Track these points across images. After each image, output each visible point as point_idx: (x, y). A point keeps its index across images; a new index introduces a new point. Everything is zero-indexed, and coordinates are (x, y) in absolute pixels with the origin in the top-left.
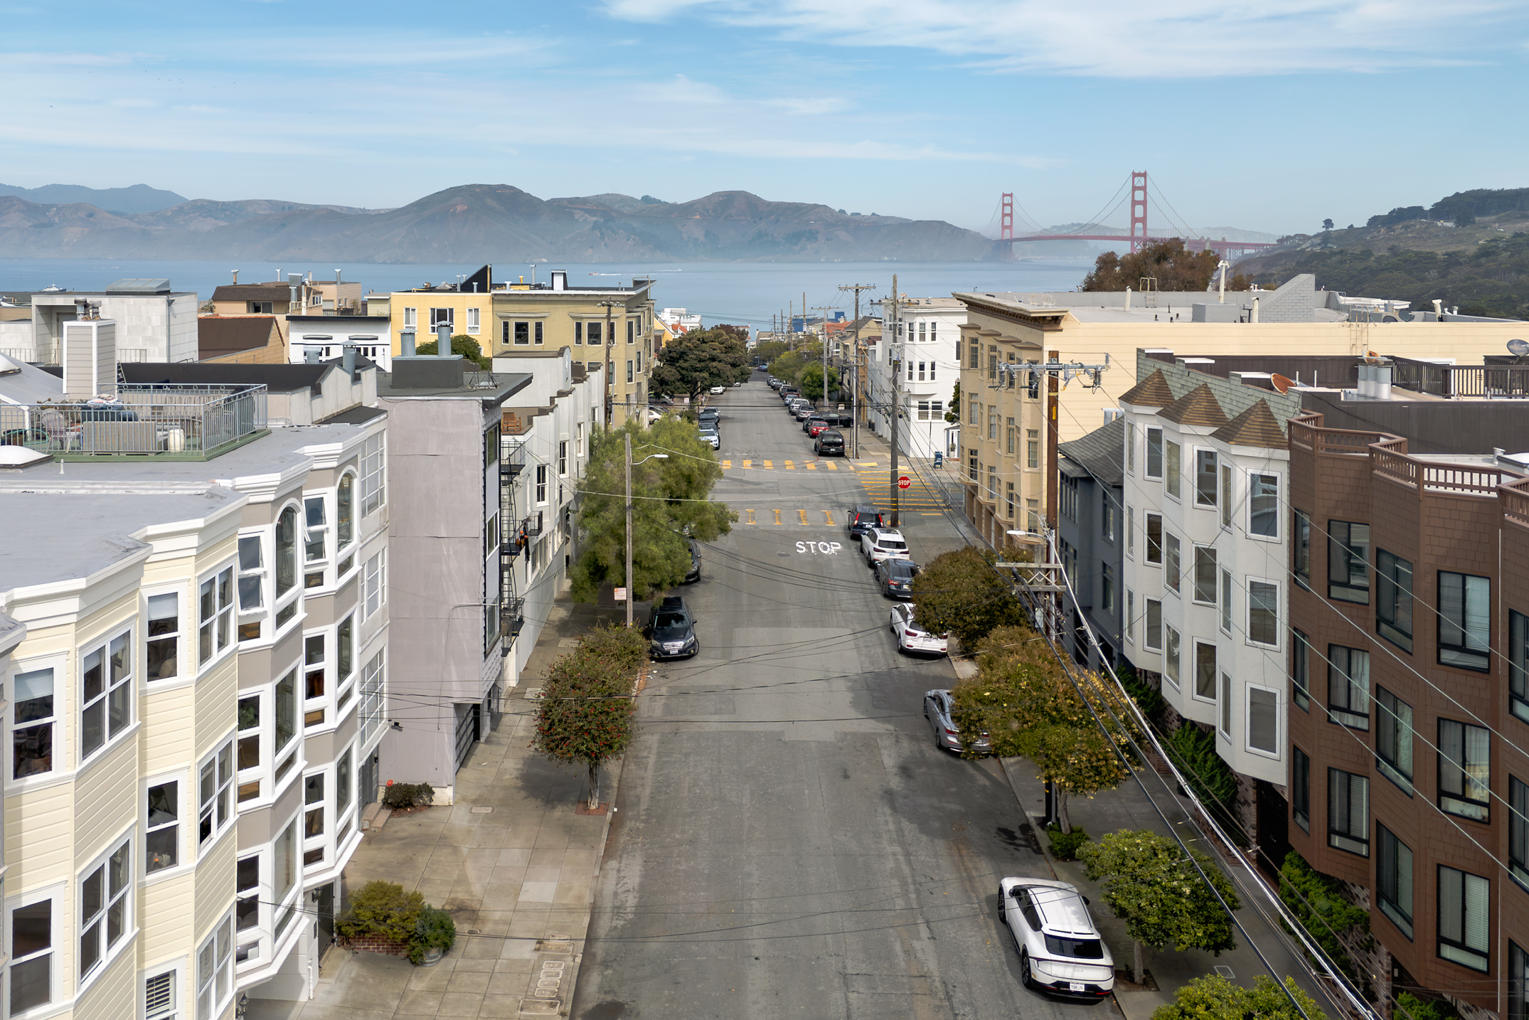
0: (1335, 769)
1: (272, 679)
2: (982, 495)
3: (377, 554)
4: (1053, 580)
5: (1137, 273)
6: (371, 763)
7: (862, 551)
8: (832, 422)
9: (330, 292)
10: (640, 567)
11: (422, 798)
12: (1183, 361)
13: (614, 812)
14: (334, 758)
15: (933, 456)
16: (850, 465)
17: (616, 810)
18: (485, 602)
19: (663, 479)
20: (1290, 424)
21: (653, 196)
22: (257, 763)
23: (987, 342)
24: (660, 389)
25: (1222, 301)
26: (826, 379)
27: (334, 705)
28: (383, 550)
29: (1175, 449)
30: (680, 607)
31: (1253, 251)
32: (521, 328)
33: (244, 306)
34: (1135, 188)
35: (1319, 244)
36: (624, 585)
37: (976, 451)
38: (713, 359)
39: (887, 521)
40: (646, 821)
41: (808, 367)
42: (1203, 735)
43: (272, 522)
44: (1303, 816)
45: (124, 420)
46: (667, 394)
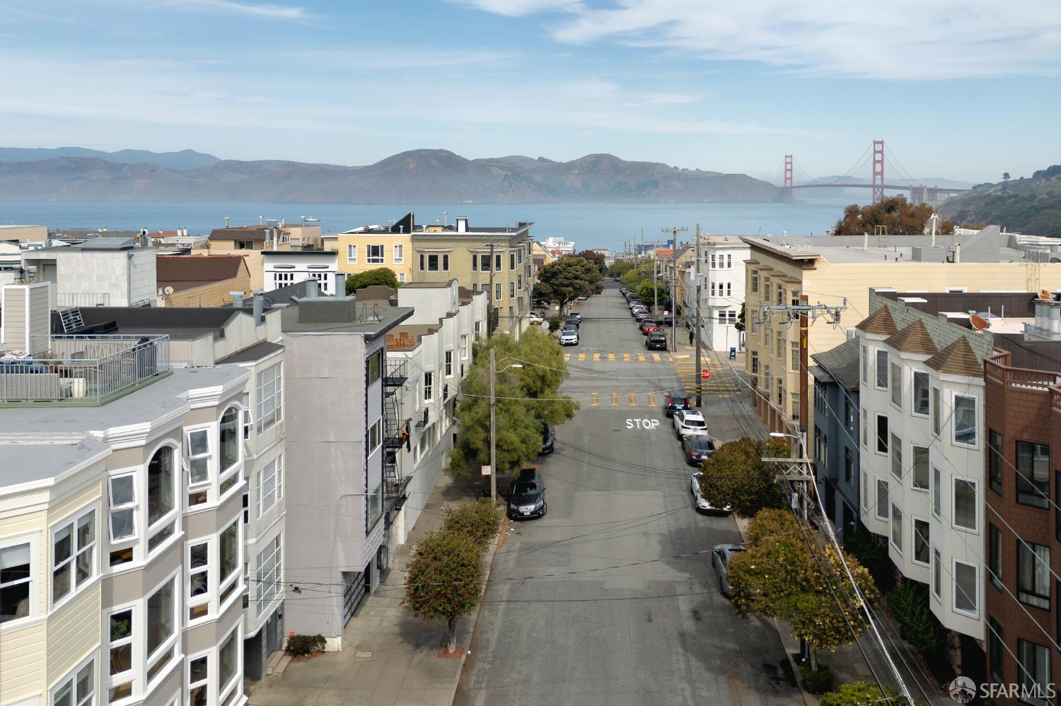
0: (1023, 639)
1: (144, 594)
2: (760, 385)
3: (274, 460)
4: (805, 471)
5: (873, 220)
6: (276, 619)
7: (674, 426)
8: (659, 323)
9: (296, 233)
10: (502, 450)
11: (317, 646)
12: (904, 301)
13: (468, 655)
14: (217, 642)
15: (729, 350)
16: (671, 357)
17: (469, 652)
18: (366, 492)
19: (522, 380)
20: (985, 362)
21: (546, 158)
22: (130, 668)
23: (763, 274)
24: (539, 299)
25: (933, 244)
26: (656, 291)
27: (216, 599)
28: (280, 456)
29: (897, 370)
30: (533, 478)
31: (955, 195)
32: (433, 260)
33: (232, 244)
34: (876, 152)
35: (1000, 190)
36: (489, 464)
37: (757, 352)
38: (576, 278)
39: (693, 402)
40: (492, 663)
41: (645, 283)
42: (920, 591)
43: (144, 462)
44: (998, 674)
45: (32, 372)
46: (546, 301)
